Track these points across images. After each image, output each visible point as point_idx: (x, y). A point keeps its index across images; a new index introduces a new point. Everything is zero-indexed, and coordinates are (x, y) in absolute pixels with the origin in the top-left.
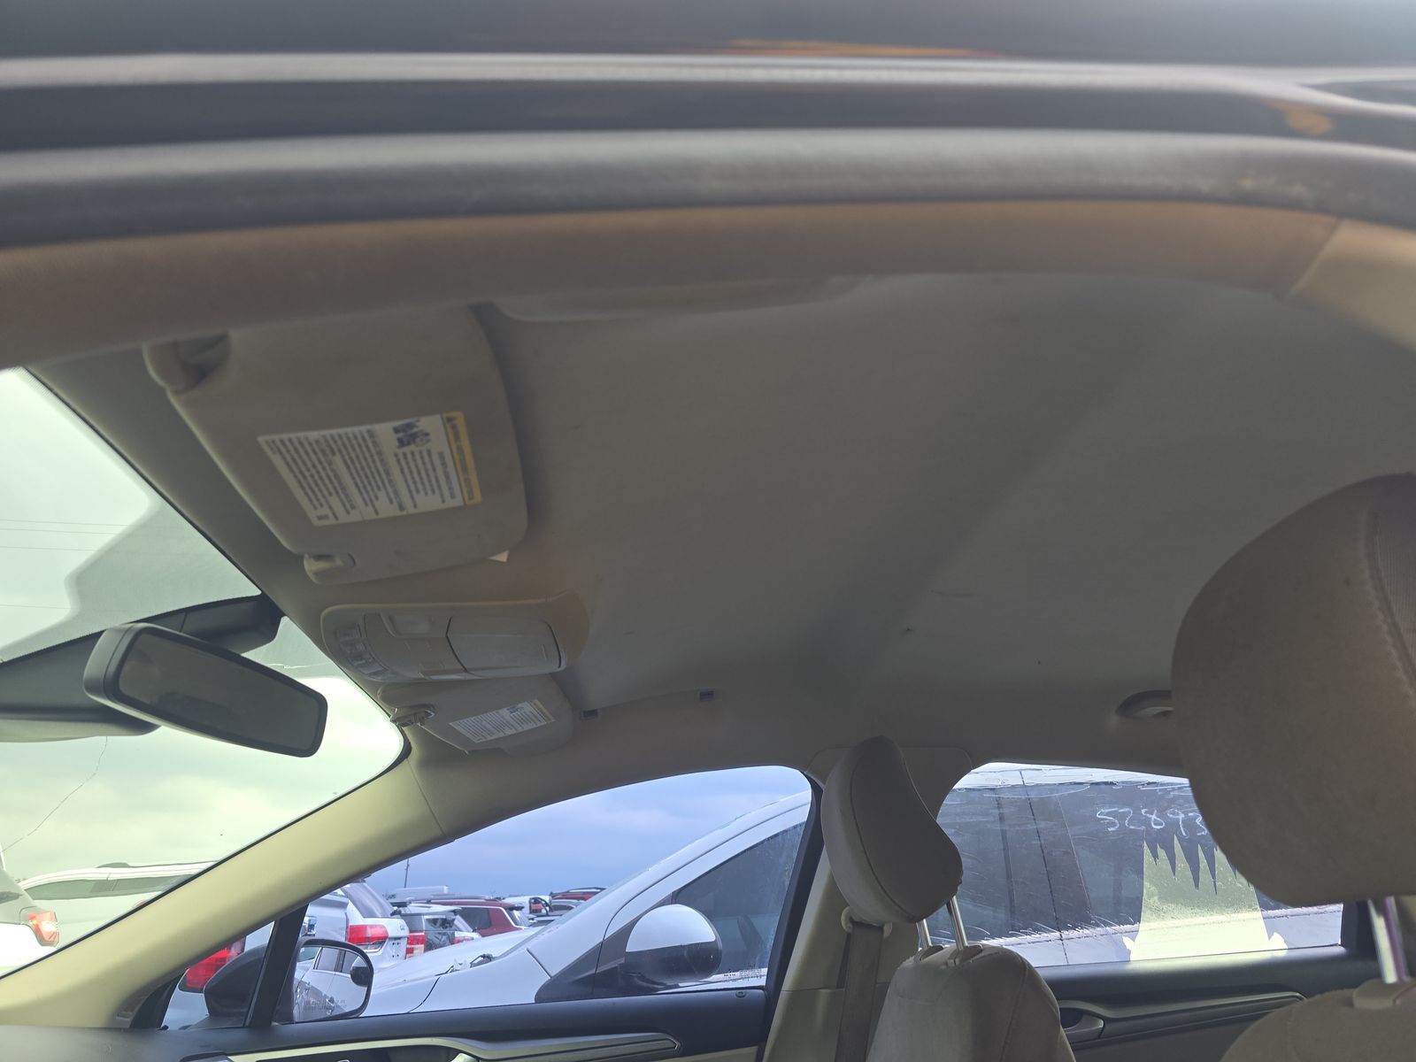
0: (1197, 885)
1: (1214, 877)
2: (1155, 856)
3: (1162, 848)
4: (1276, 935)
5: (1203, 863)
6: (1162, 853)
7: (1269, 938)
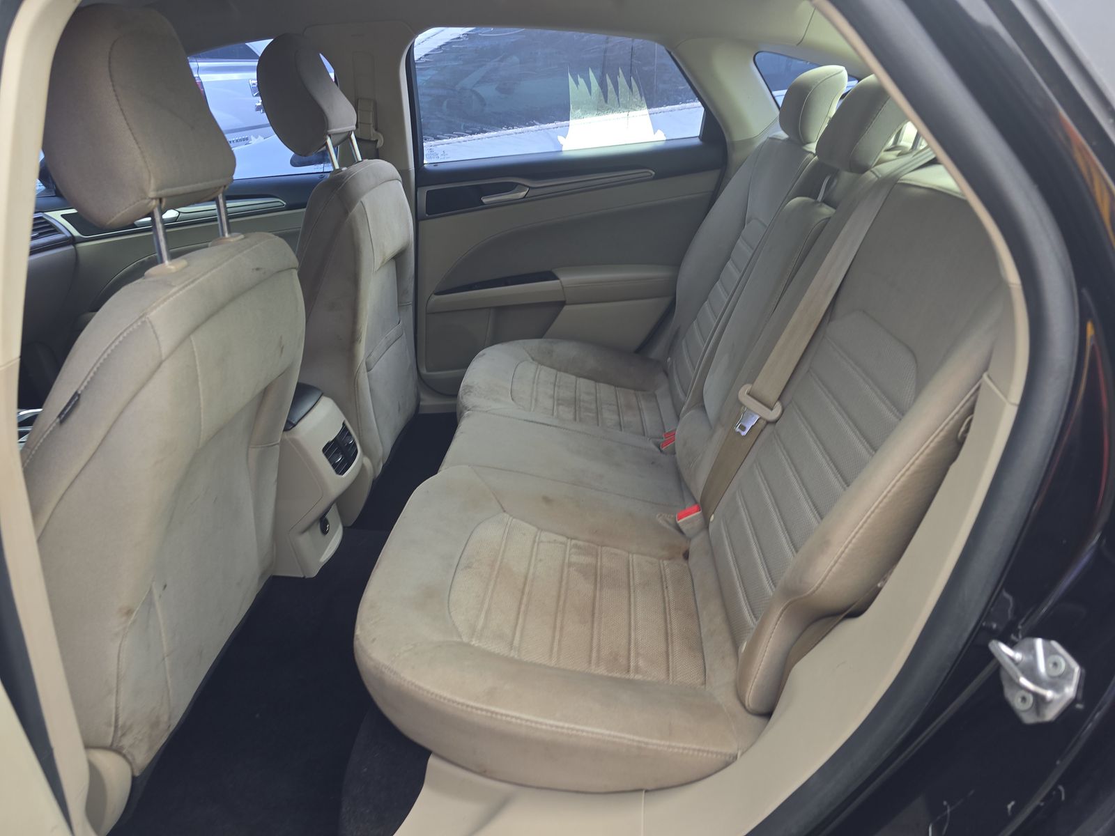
0: (606, 101)
1: (617, 94)
2: (577, 83)
3: (581, 77)
4: (659, 131)
5: (610, 87)
6: (581, 81)
7: (654, 133)
